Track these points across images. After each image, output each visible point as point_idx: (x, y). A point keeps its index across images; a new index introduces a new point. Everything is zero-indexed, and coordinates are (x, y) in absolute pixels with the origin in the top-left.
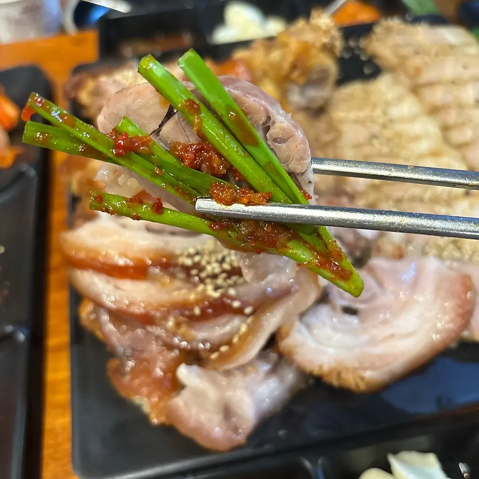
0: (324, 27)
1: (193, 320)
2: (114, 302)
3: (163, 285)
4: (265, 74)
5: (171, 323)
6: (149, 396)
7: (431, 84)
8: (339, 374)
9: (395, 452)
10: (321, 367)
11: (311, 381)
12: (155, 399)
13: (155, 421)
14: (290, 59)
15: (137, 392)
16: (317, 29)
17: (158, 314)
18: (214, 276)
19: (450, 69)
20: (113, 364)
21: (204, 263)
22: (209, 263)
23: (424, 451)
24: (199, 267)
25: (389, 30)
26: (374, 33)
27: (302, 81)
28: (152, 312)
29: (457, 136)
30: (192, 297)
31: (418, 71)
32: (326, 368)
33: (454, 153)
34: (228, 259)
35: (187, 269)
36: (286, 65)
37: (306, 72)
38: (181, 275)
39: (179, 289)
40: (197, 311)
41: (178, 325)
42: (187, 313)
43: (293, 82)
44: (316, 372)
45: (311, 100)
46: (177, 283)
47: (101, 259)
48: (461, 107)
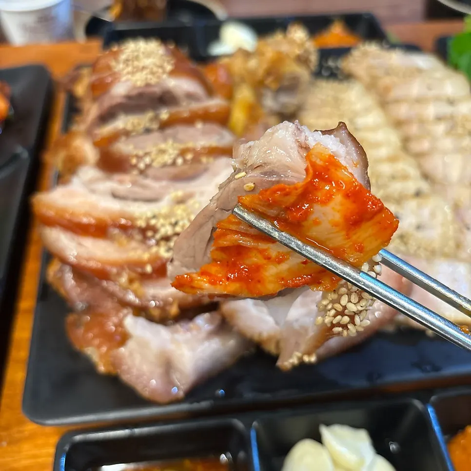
0: (298, 41)
1: (144, 277)
2: (76, 257)
3: (121, 244)
4: (243, 80)
5: (124, 279)
6: (99, 347)
7: (397, 101)
8: (278, 344)
9: (328, 424)
10: (260, 334)
11: (253, 350)
12: (104, 349)
13: (102, 368)
14: (265, 66)
15: (89, 343)
16: (292, 42)
17: (114, 270)
18: (167, 239)
19: (416, 89)
20: (71, 318)
21: (159, 225)
22: (163, 225)
23: (356, 426)
24: (155, 230)
25: (365, 54)
26: (351, 55)
27: (274, 86)
28: (108, 268)
29: (415, 147)
30: (146, 256)
31: (387, 89)
32: (265, 335)
33: (411, 160)
34: (181, 223)
35: (143, 231)
36: (261, 72)
37: (279, 78)
38: (138, 237)
39: (135, 249)
40: (149, 269)
41: (131, 281)
42: (139, 270)
43: (267, 87)
44: (256, 338)
45: (284, 105)
46: (134, 244)
47: (67, 216)
48: (422, 122)
